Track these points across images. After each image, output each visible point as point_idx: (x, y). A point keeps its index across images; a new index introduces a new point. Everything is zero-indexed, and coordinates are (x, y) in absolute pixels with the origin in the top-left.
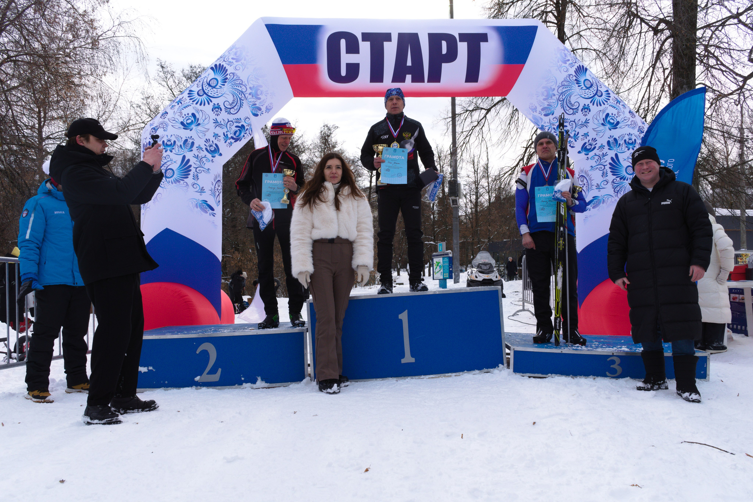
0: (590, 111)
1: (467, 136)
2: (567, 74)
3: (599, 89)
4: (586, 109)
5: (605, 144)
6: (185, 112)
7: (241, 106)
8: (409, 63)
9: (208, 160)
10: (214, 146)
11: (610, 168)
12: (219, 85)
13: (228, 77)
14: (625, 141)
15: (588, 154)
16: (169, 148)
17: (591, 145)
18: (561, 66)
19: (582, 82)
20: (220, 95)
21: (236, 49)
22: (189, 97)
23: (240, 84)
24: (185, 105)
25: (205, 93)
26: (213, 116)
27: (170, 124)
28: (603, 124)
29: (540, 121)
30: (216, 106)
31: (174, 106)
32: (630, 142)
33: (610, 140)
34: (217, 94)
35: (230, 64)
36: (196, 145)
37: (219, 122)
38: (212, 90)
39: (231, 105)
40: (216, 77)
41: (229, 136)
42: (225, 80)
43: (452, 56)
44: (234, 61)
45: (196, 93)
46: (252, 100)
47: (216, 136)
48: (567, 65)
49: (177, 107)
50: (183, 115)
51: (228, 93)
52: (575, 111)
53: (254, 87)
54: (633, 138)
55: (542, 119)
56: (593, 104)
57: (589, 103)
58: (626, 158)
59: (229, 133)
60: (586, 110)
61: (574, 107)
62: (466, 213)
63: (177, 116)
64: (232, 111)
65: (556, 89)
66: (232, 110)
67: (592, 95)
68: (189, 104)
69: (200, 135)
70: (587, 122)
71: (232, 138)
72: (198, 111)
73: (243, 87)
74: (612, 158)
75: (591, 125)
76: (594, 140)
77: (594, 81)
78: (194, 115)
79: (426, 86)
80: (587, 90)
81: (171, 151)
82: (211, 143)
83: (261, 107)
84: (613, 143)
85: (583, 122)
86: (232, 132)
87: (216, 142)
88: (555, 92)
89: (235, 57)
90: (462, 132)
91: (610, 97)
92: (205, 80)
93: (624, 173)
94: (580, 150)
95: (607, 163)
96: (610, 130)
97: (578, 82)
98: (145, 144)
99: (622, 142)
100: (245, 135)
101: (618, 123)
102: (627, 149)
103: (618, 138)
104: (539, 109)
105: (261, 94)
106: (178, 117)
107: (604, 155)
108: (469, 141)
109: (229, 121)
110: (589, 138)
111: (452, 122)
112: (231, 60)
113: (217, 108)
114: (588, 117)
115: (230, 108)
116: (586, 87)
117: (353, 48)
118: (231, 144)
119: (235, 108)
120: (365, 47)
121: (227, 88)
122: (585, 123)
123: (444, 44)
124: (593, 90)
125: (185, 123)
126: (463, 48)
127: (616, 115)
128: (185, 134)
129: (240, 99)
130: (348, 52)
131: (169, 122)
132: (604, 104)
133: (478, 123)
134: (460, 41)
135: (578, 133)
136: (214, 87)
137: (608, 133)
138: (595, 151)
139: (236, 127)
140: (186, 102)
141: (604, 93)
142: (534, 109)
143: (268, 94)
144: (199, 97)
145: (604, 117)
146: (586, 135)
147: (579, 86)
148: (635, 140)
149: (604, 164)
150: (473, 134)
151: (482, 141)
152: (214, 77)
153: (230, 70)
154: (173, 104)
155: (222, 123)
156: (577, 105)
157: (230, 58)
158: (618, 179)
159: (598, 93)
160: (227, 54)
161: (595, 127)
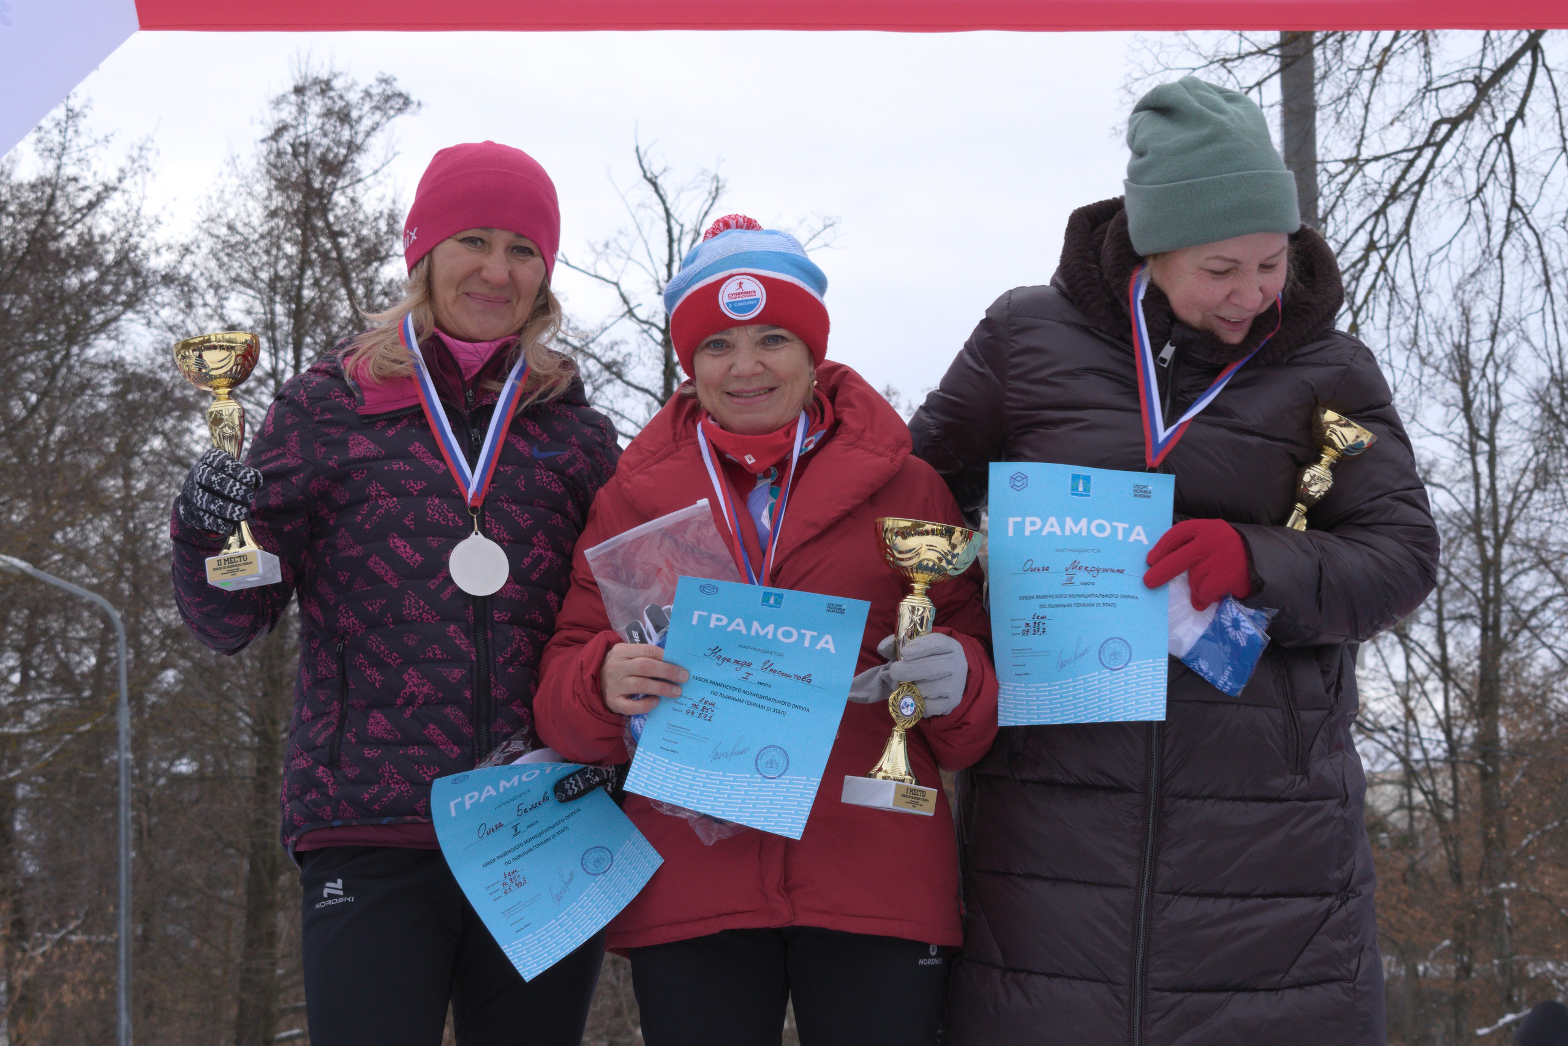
1: (1393, 196)
62: (1405, 760)
90: (1355, 162)
108: (1406, 232)
111: (1285, 86)
133: (1483, 89)
150: (1435, 180)
151: (1509, 225)
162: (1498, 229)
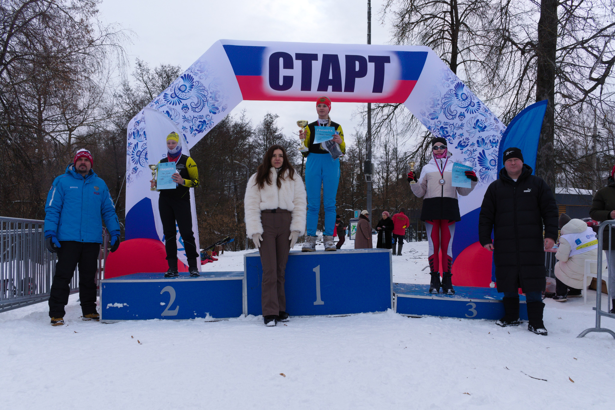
0: (465, 117)
1: (378, 127)
2: (448, 89)
3: (472, 101)
4: (462, 115)
5: (475, 142)
6: (162, 109)
7: (203, 106)
11: (478, 160)
12: (187, 90)
13: (194, 84)
14: (490, 140)
15: (462, 149)
17: (465, 142)
18: (444, 83)
19: (460, 95)
20: (188, 98)
21: (200, 63)
22: (164, 98)
23: (203, 89)
24: (161, 105)
25: (176, 96)
26: (182, 113)
28: (474, 128)
29: (428, 123)
30: (185, 106)
32: (494, 141)
33: (479, 139)
34: (185, 96)
35: (196, 74)
37: (187, 118)
38: (182, 94)
39: (196, 105)
40: (185, 84)
41: (194, 128)
42: (192, 87)
44: (199, 72)
45: (170, 96)
46: (212, 102)
47: (184, 128)
48: (449, 82)
51: (194, 96)
52: (454, 117)
53: (213, 92)
54: (496, 138)
55: (429, 122)
56: (467, 112)
57: (464, 111)
58: (490, 153)
61: (453, 114)
64: (197, 110)
65: (440, 99)
67: (467, 105)
68: (165, 104)
70: (462, 125)
71: (196, 130)
72: (171, 109)
73: (206, 92)
74: (480, 153)
75: (465, 128)
76: (467, 139)
77: (469, 95)
78: (168, 112)
80: (463, 102)
83: (219, 107)
84: (481, 142)
86: (197, 125)
88: (439, 102)
89: (199, 69)
90: (375, 124)
91: (480, 107)
92: (177, 86)
93: (488, 165)
94: (457, 146)
95: (476, 157)
96: (479, 132)
97: (456, 95)
98: (131, 133)
99: (488, 141)
100: (206, 128)
101: (485, 127)
102: (491, 146)
103: (485, 139)
104: (427, 114)
105: (219, 97)
107: (474, 151)
108: (380, 130)
109: (194, 118)
110: (464, 137)
112: (196, 71)
113: (185, 107)
114: (463, 122)
115: (196, 108)
116: (462, 99)
118: (195, 134)
119: (199, 108)
121: (193, 92)
122: (461, 126)
124: (468, 102)
127: (484, 121)
129: (203, 101)
132: (476, 112)
133: (388, 116)
135: (456, 133)
136: (184, 92)
137: (477, 135)
138: (468, 147)
139: (200, 122)
140: (162, 102)
141: (476, 104)
142: (424, 114)
143: (224, 97)
144: (172, 99)
145: (475, 122)
146: (461, 135)
147: (457, 98)
148: (497, 140)
149: (474, 157)
150: (383, 125)
151: (390, 131)
152: (183, 84)
153: (196, 79)
154: (152, 104)
155: (189, 119)
156: (455, 112)
157: (196, 69)
158: (484, 169)
159: (471, 104)
160: (193, 66)
161: (468, 129)
162: (389, 131)
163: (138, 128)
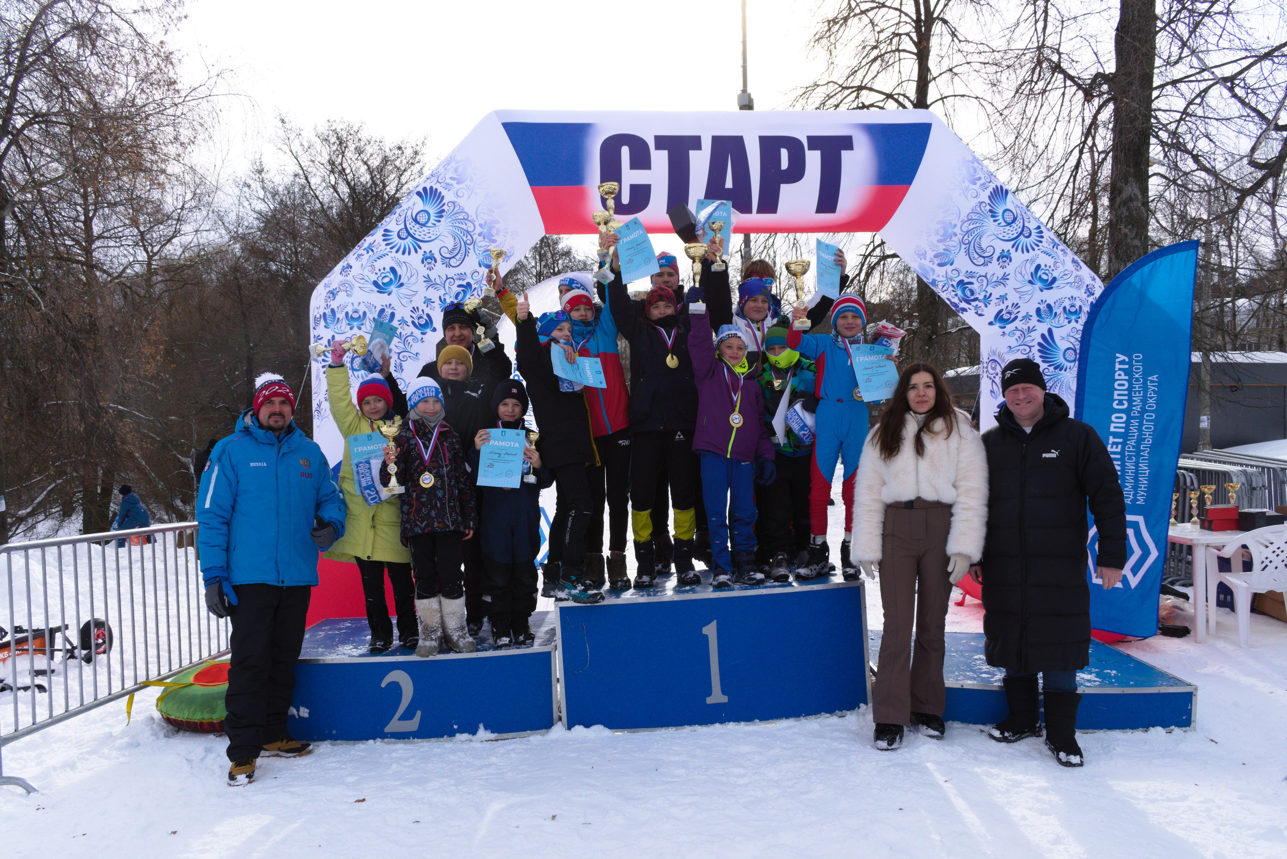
0: (1010, 261)
2: (976, 201)
3: (1026, 224)
4: (1005, 257)
5: (1033, 312)
6: (379, 264)
7: (466, 254)
8: (729, 184)
9: (415, 340)
10: (425, 317)
11: (1039, 351)
12: (432, 221)
13: (445, 208)
14: (1065, 308)
15: (1005, 327)
16: (355, 324)
17: (1010, 313)
18: (967, 188)
19: (1000, 214)
20: (433, 237)
21: (458, 163)
22: (384, 240)
23: (464, 219)
24: (379, 254)
25: (409, 234)
26: (423, 270)
27: (357, 285)
28: (1030, 282)
29: (934, 274)
30: (428, 255)
31: (362, 255)
32: (1073, 310)
33: (1041, 307)
34: (428, 235)
35: (448, 187)
36: (397, 317)
37: (433, 279)
38: (421, 230)
39: (451, 252)
40: (426, 208)
42: (440, 214)
43: (796, 173)
44: (454, 183)
45: (396, 234)
46: (484, 244)
47: (428, 301)
48: (977, 186)
49: (366, 256)
50: (377, 271)
51: (445, 233)
52: (987, 260)
53: (486, 223)
54: (1078, 303)
56: (1016, 250)
57: (1010, 248)
58: (1065, 335)
59: (447, 297)
60: (1004, 259)
61: (986, 255)
63: (366, 272)
64: (453, 262)
65: (959, 224)
66: (452, 260)
67: (1015, 235)
68: (386, 252)
69: (404, 301)
70: (1005, 277)
72: (399, 263)
73: (470, 224)
74: (1043, 336)
75: (1012, 283)
76: (1016, 306)
77: (1019, 212)
78: (393, 270)
79: (755, 218)
80: (1008, 228)
81: (360, 329)
82: (421, 312)
84: (1045, 312)
85: (1000, 277)
86: (453, 294)
87: (427, 311)
88: (957, 230)
89: (455, 177)
91: (1042, 237)
92: (409, 213)
93: (1061, 360)
94: (993, 320)
95: (1035, 343)
96: (1042, 291)
97: (993, 213)
98: (318, 316)
99: (1059, 310)
101: (1054, 280)
102: (1067, 321)
103: (1053, 305)
104: (932, 254)
105: (497, 233)
106: (369, 274)
107: (1030, 330)
109: (447, 278)
110: (1009, 303)
112: (448, 181)
113: (429, 258)
114: (1007, 270)
115: (450, 258)
116: (1005, 222)
117: (641, 161)
119: (457, 257)
120: (660, 159)
121: (444, 226)
122: (1002, 278)
123: (784, 153)
124: (1017, 227)
125: (380, 283)
126: (813, 160)
127: (1052, 268)
128: (380, 300)
129: (465, 243)
130: (633, 166)
131: (354, 282)
132: (1033, 249)
134: (809, 149)
135: (991, 295)
136: (423, 225)
137: (1037, 297)
138: (1017, 323)
139: (459, 286)
140: (380, 248)
141: (1034, 232)
142: (925, 256)
143: (507, 233)
144: (400, 241)
145: (1033, 270)
146: (1003, 298)
147: (995, 221)
148: (1080, 307)
149: (1030, 344)
152: (422, 208)
153: (448, 196)
154: (360, 252)
155: (438, 281)
156: (990, 250)
157: (448, 177)
158: (1051, 369)
159: (1024, 232)
160: (441, 170)
161: (1018, 285)
163: (334, 305)
